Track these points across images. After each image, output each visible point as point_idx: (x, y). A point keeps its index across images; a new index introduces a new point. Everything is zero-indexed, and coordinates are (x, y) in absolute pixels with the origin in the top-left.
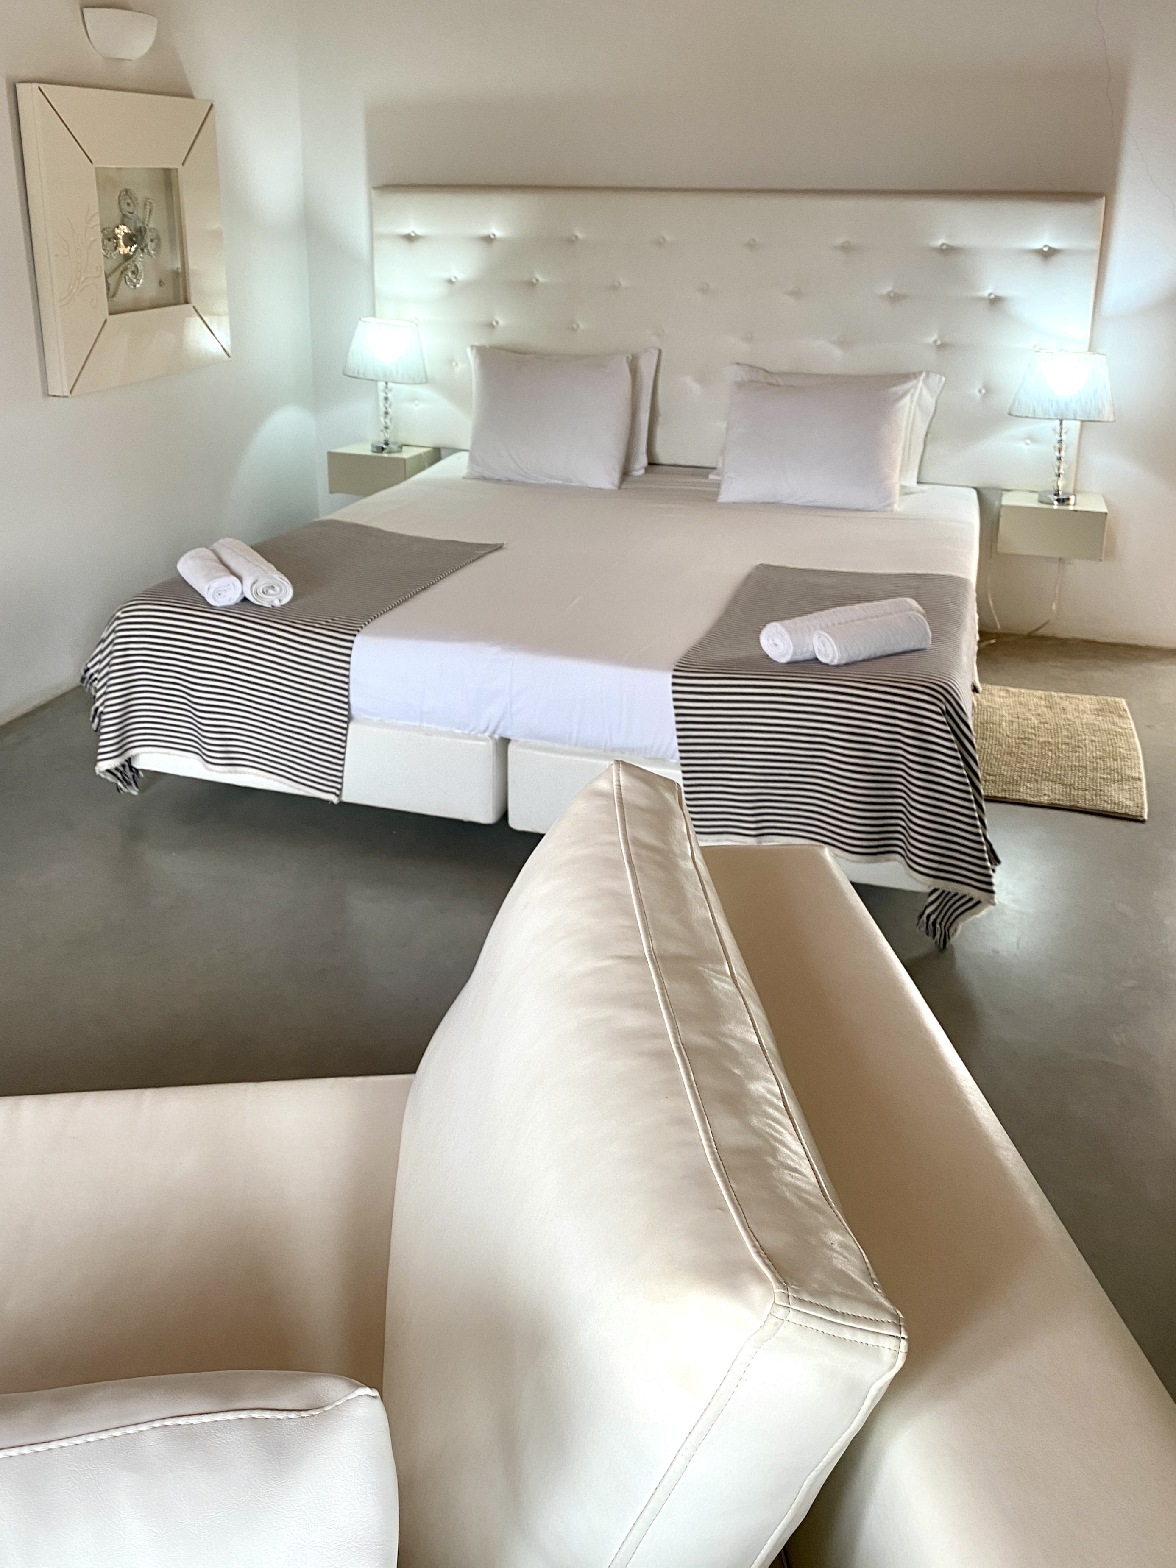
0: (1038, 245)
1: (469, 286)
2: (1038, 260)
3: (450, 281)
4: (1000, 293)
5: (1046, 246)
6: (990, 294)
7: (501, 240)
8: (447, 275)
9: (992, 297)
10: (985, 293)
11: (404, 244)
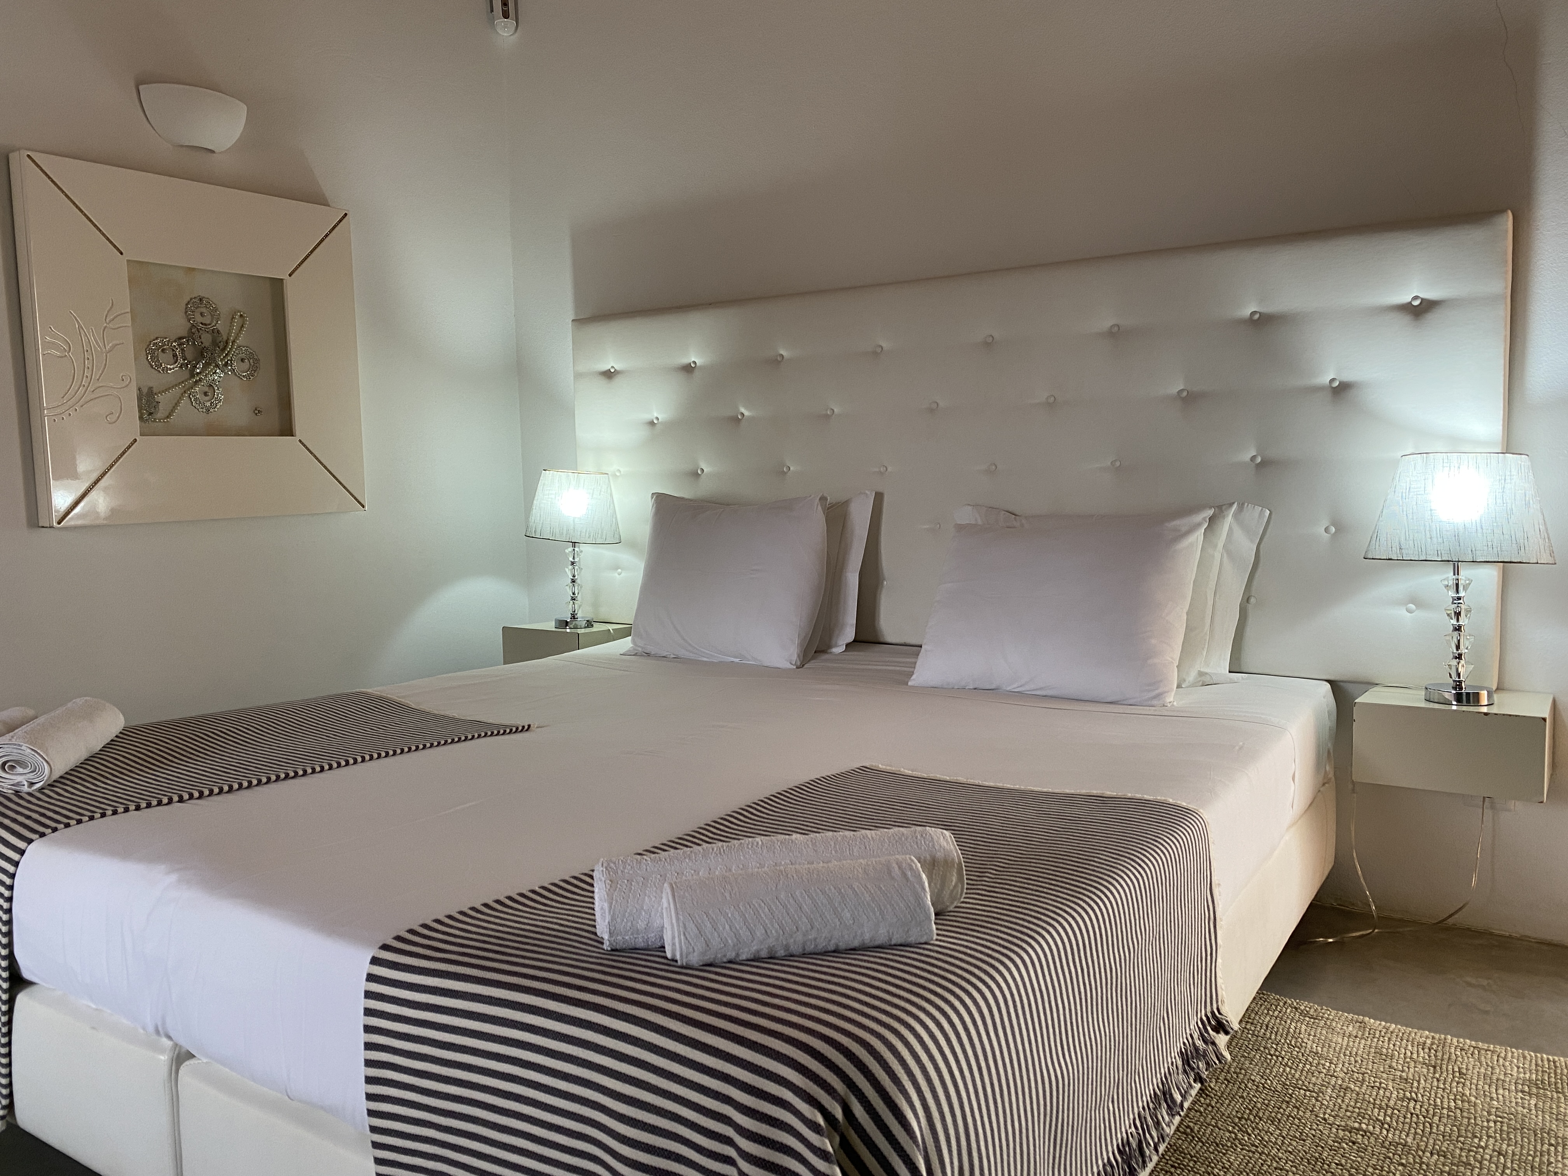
0: (1406, 298)
1: (671, 426)
2: (1405, 319)
3: (652, 423)
4: (1347, 377)
5: (1416, 298)
6: (1333, 380)
7: (702, 368)
8: (648, 417)
9: (1336, 384)
10: (1325, 379)
11: (603, 381)
